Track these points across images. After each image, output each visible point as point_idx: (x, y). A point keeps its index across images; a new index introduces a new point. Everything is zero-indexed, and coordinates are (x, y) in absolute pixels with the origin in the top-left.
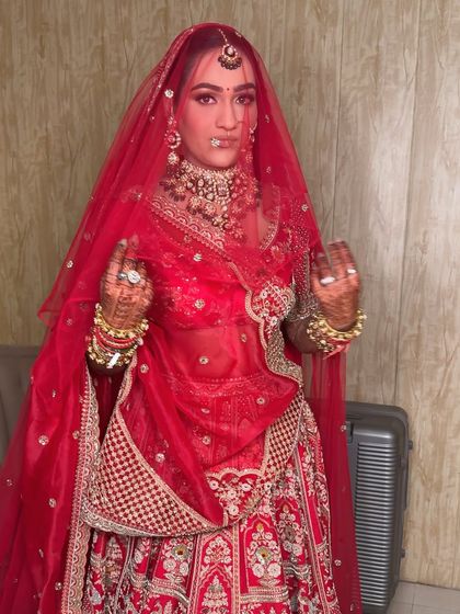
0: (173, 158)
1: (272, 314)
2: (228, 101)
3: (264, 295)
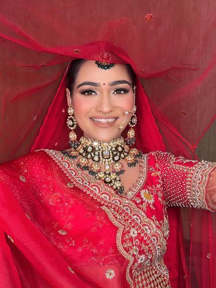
0: (73, 136)
2: (105, 93)
3: (134, 233)
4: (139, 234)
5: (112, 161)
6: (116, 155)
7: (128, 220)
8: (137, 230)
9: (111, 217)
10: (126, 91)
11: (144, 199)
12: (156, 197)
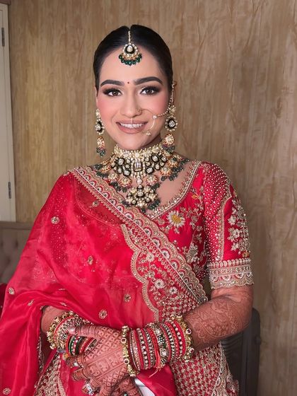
1: (158, 276)
3: (150, 258)
4: (156, 259)
5: (145, 174)
6: (150, 166)
7: (146, 243)
8: (154, 254)
9: (128, 240)
10: (156, 90)
11: (171, 221)
12: (188, 221)
